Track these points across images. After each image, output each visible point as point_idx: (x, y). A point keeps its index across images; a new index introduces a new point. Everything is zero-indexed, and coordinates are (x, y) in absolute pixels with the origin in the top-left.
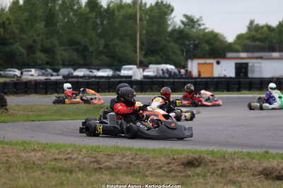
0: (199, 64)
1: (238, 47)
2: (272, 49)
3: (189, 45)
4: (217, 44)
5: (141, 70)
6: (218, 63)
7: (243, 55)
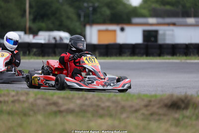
0: (99, 31)
1: (145, 12)
2: (186, 14)
3: (88, 8)
4: (120, 8)
5: (31, 36)
6: (122, 30)
7: (152, 20)
